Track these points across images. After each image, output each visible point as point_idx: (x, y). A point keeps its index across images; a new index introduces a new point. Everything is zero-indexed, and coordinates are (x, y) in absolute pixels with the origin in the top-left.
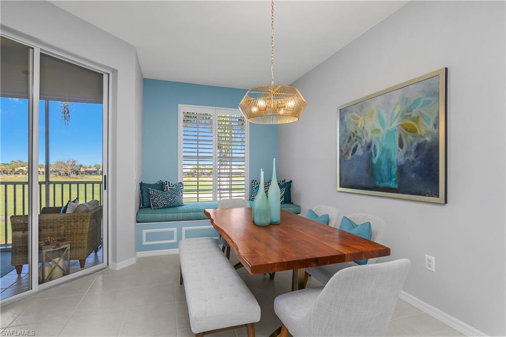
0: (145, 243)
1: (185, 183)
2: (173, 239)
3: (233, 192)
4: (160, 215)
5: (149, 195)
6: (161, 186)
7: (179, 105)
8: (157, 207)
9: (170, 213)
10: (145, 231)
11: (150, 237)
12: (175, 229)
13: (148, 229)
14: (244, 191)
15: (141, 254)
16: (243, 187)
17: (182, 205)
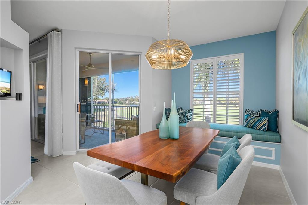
1: (194, 110)
3: (229, 117)
14: (239, 118)
16: (238, 114)
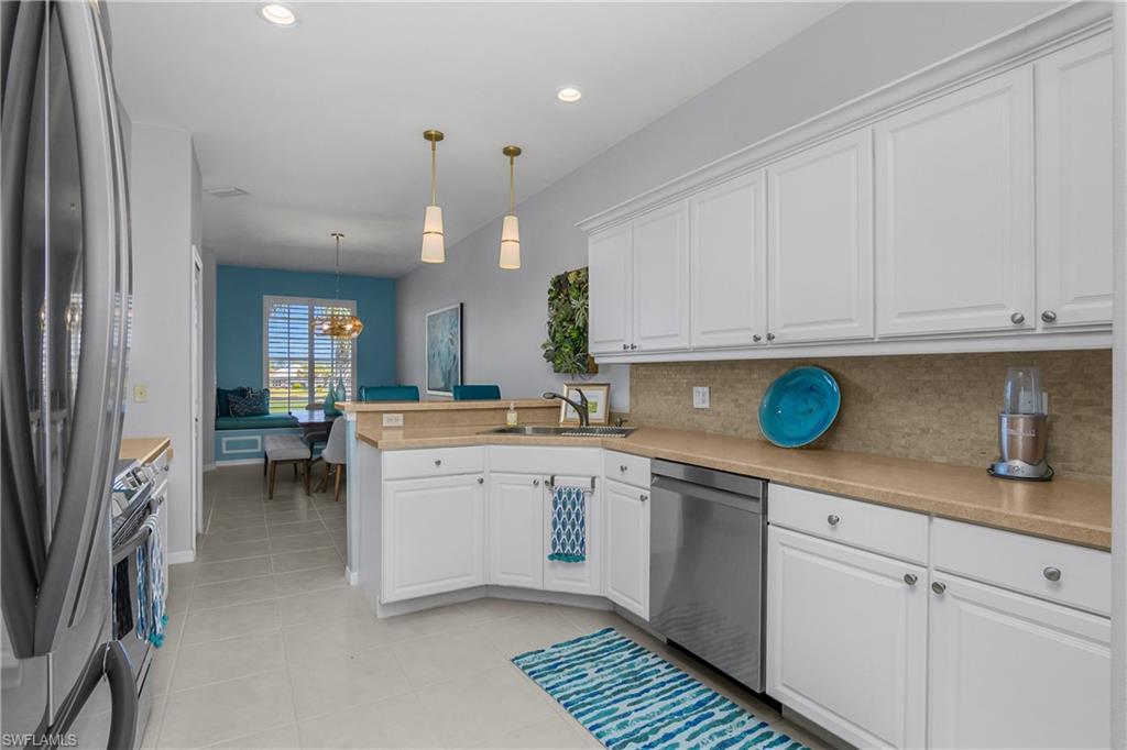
0: (225, 452)
1: (271, 391)
2: (256, 448)
4: (243, 421)
5: (228, 402)
6: (242, 392)
7: (265, 296)
8: (237, 414)
9: (254, 420)
10: (224, 439)
11: (230, 446)
12: (259, 438)
13: (227, 438)
15: (220, 463)
17: (268, 414)
